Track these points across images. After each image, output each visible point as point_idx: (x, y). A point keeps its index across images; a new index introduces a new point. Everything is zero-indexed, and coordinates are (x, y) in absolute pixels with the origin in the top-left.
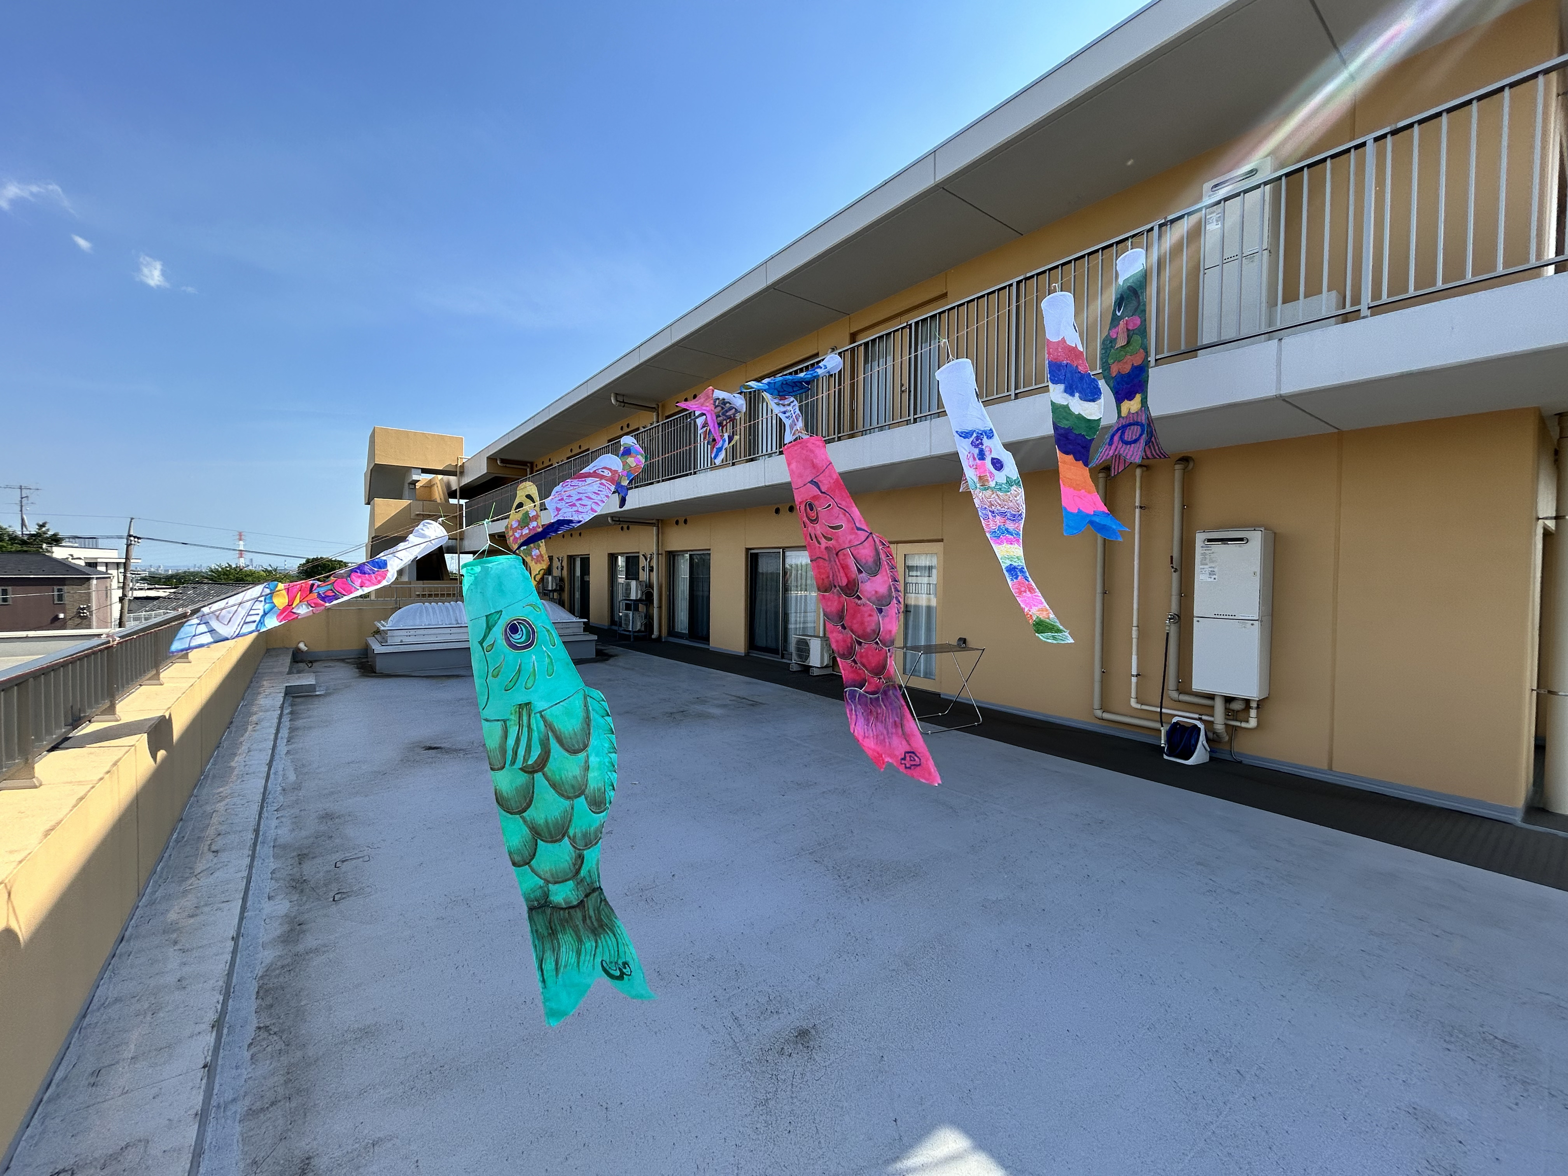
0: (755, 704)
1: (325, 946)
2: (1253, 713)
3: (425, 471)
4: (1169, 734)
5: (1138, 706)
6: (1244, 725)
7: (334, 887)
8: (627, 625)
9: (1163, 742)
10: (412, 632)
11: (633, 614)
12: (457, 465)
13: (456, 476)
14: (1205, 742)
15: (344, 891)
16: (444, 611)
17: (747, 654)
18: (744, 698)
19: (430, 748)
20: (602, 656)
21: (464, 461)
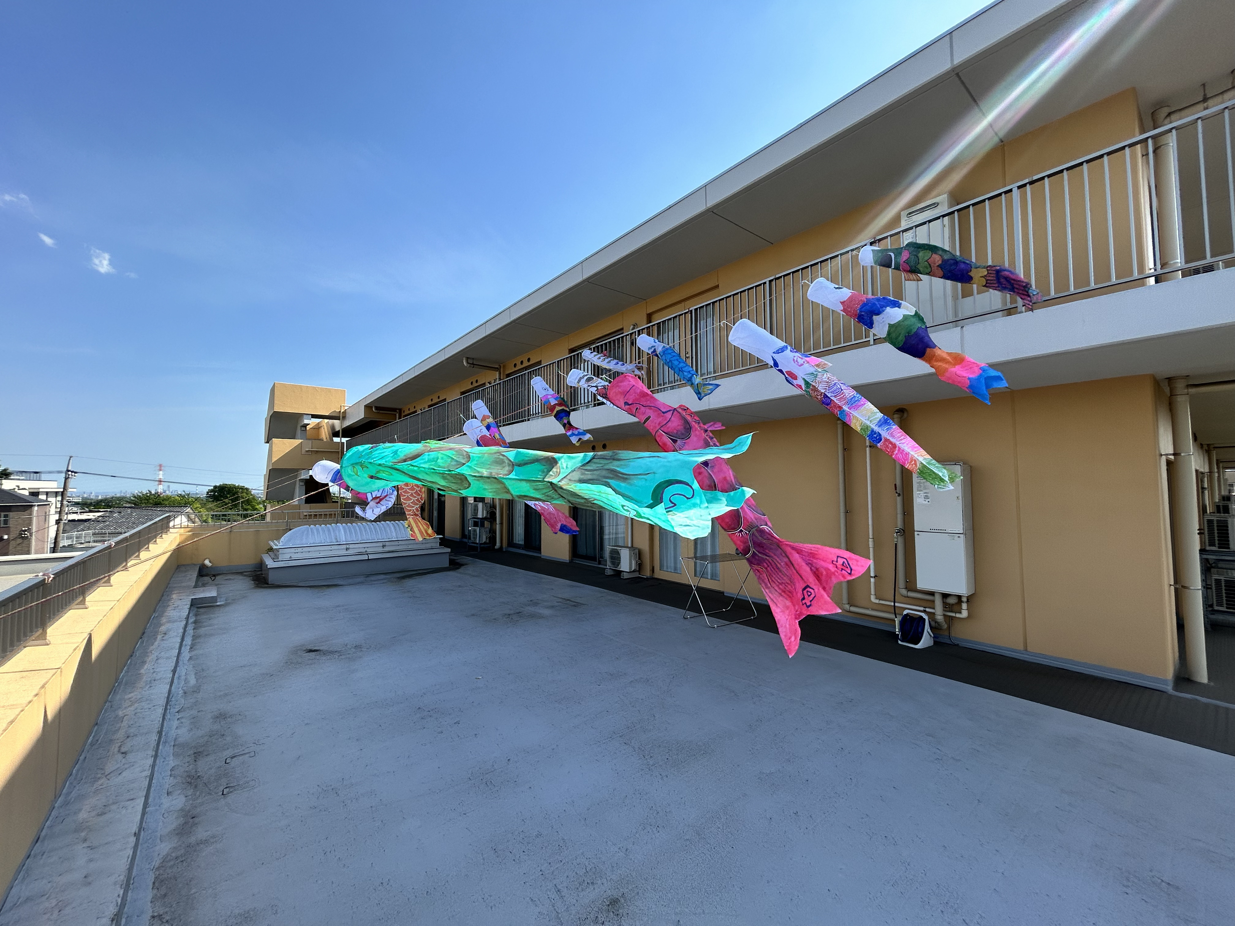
0: (577, 605)
1: (213, 837)
2: (964, 606)
3: (314, 416)
4: (902, 623)
5: (877, 601)
6: (958, 615)
7: (224, 782)
8: (475, 538)
9: (897, 630)
10: (300, 550)
11: (480, 530)
12: (340, 412)
13: (339, 420)
14: (929, 630)
15: (232, 785)
16: (326, 532)
17: (571, 561)
18: (568, 600)
19: (311, 651)
20: (454, 565)
21: (346, 408)
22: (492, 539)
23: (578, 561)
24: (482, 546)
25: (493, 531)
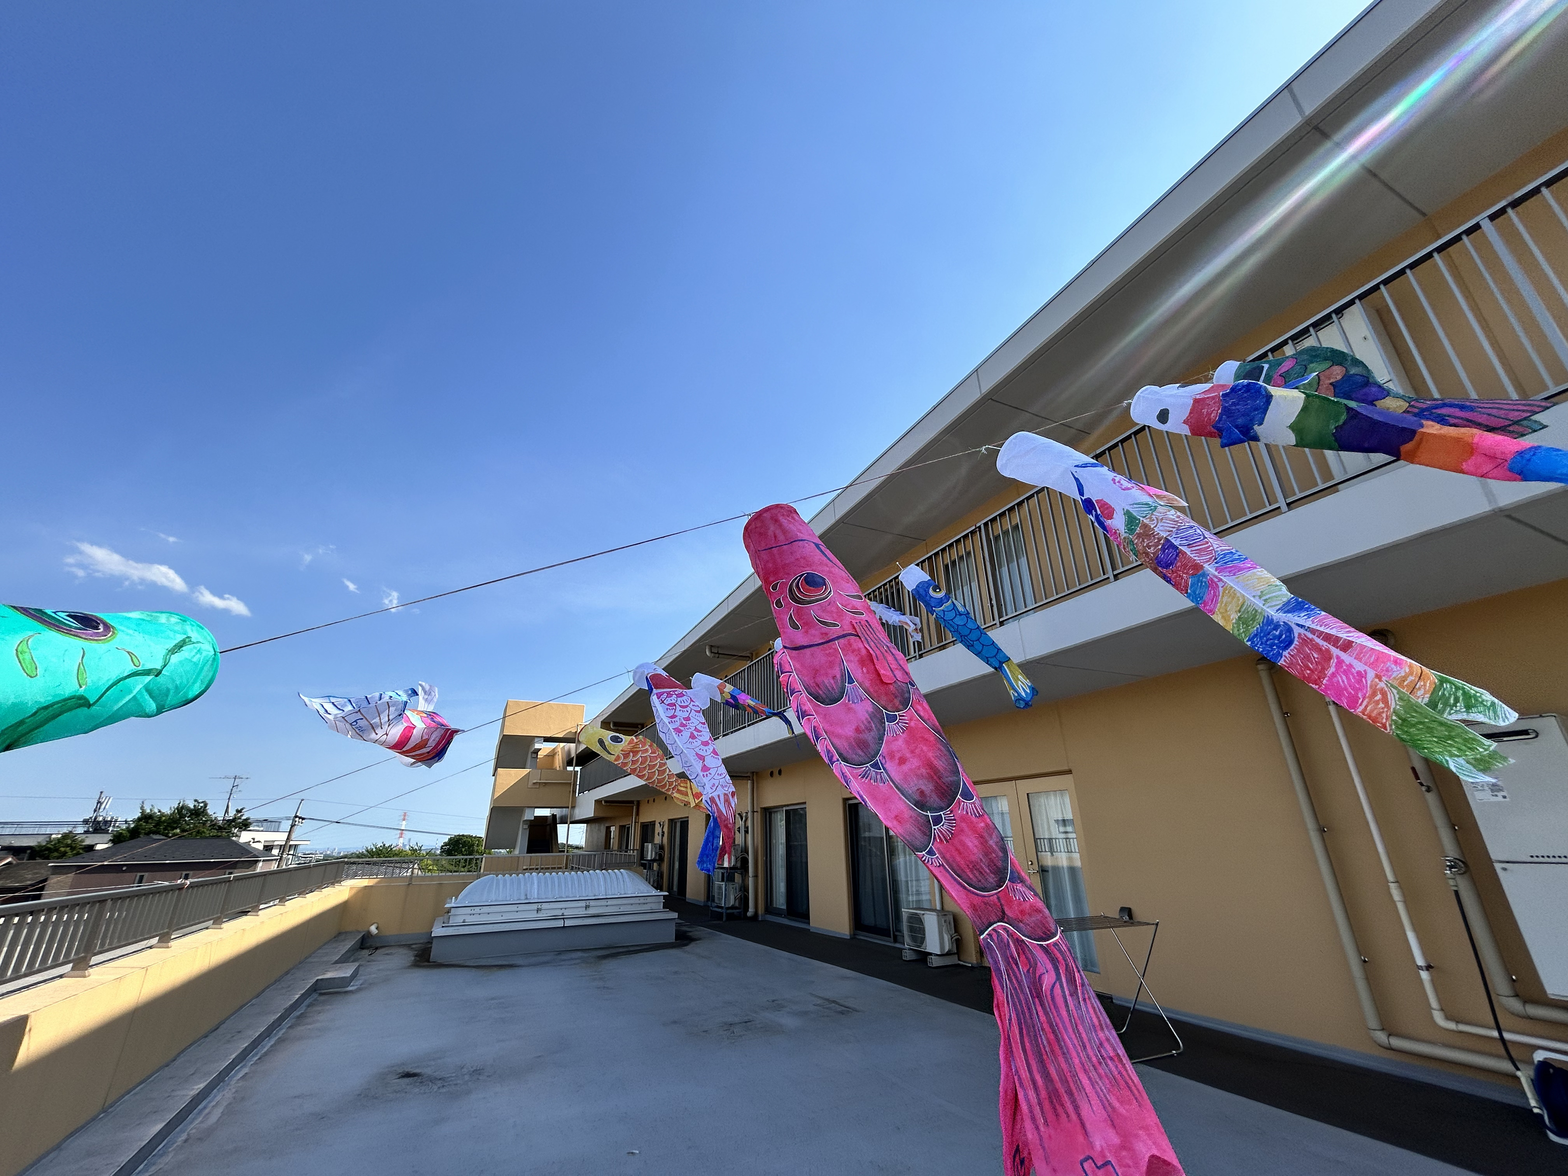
3: (547, 740)
4: (1539, 1085)
5: (1452, 1026)
8: (720, 899)
9: (1533, 1103)
11: (726, 886)
17: (853, 937)
20: (683, 939)
22: (744, 900)
23: (863, 936)
24: (728, 911)
25: (744, 889)
